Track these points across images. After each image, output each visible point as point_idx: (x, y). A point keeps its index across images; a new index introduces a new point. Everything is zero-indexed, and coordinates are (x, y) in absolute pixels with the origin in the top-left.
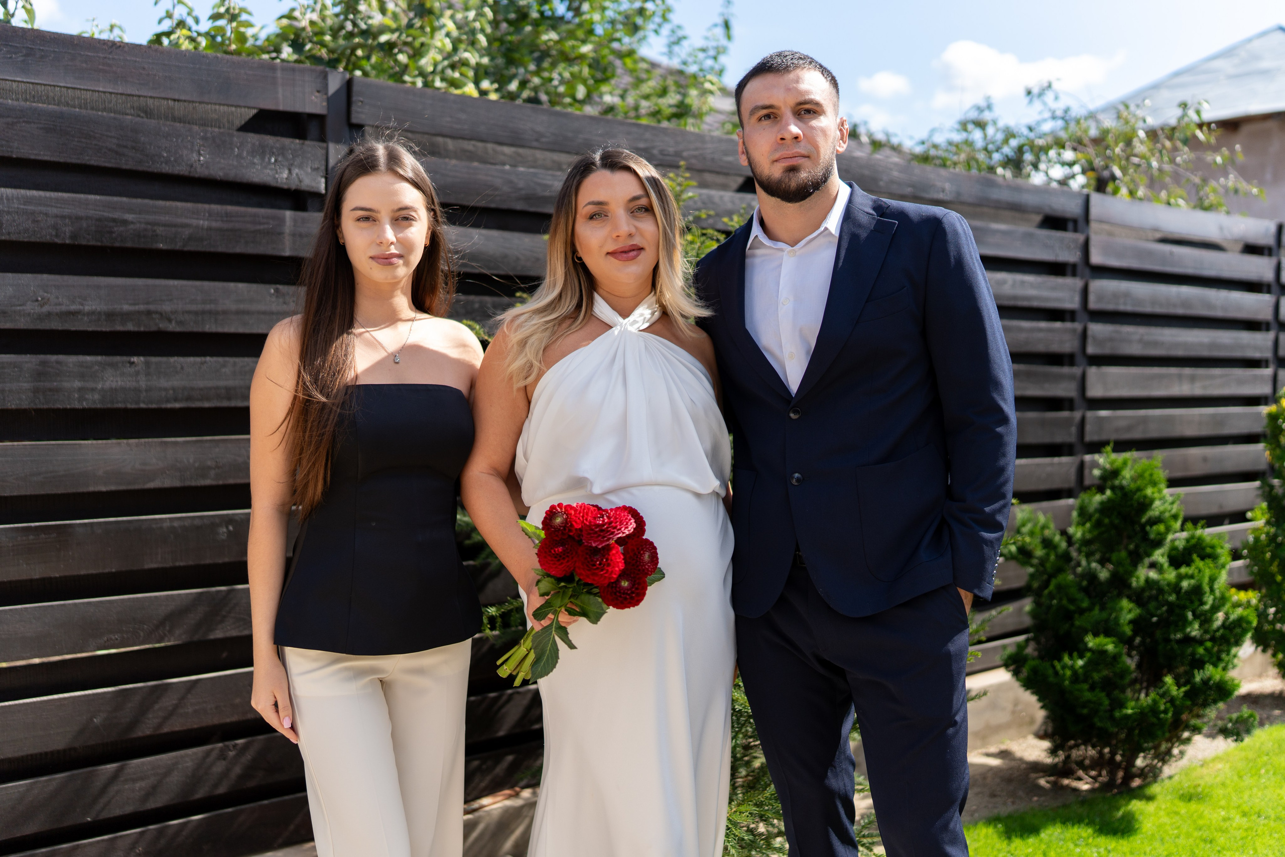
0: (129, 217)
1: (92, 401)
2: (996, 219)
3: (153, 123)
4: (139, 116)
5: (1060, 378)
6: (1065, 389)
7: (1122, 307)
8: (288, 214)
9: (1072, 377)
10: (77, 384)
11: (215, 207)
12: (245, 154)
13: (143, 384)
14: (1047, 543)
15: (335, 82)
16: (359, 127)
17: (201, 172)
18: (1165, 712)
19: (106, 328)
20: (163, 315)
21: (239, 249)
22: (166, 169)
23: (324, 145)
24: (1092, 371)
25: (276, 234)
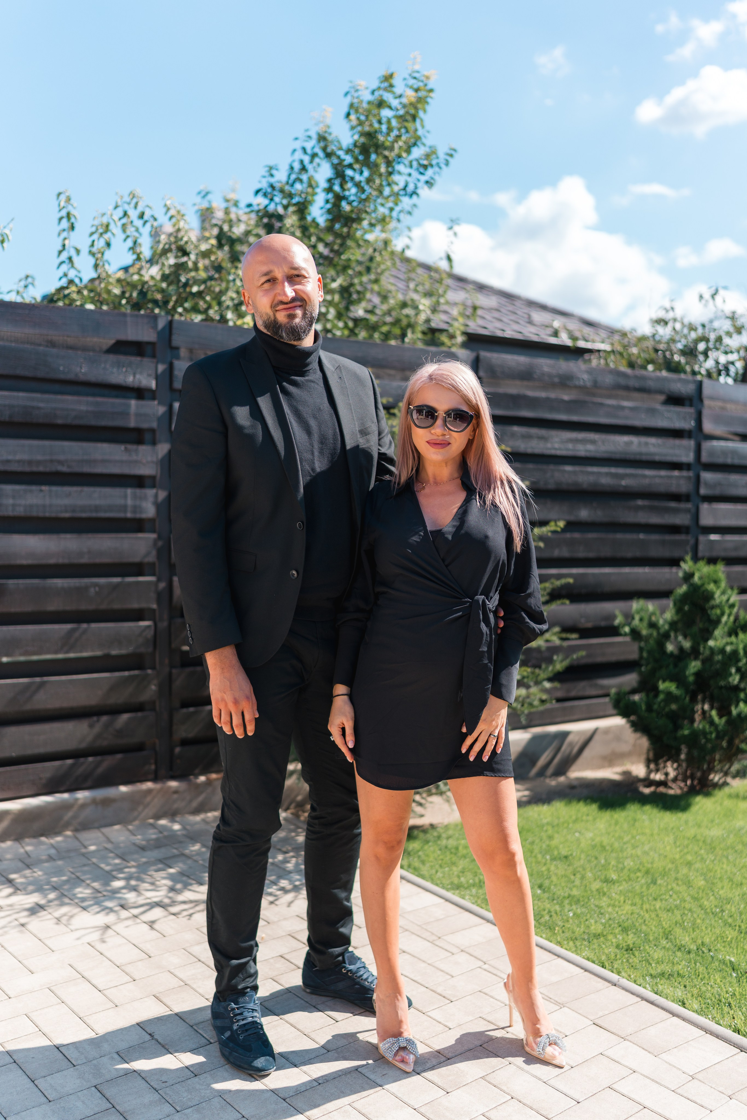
0: (41, 405)
1: (20, 511)
2: (627, 399)
3: (54, 351)
4: (47, 346)
5: (676, 511)
6: (681, 519)
7: (729, 461)
8: (133, 402)
9: (688, 511)
10: (11, 501)
11: (90, 399)
12: (108, 366)
13: (47, 502)
14: (652, 625)
15: (161, 324)
16: (177, 348)
17: (82, 378)
18: (711, 733)
19: (27, 469)
20: (60, 462)
21: (103, 423)
22: (62, 377)
23: (155, 360)
24: (705, 507)
25: (126, 414)
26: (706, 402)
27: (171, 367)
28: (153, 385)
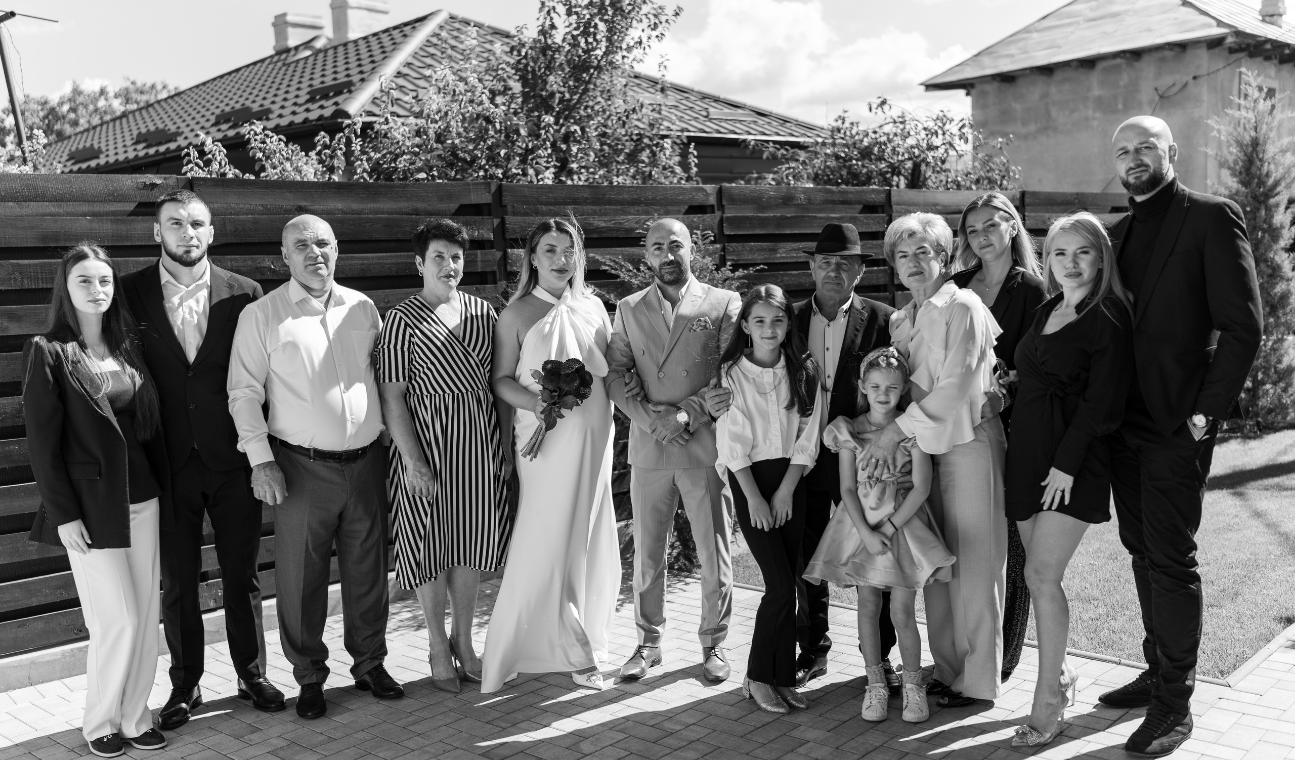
15: (493, 188)
23: (491, 218)
26: (894, 207)
27: (503, 222)
28: (492, 236)
